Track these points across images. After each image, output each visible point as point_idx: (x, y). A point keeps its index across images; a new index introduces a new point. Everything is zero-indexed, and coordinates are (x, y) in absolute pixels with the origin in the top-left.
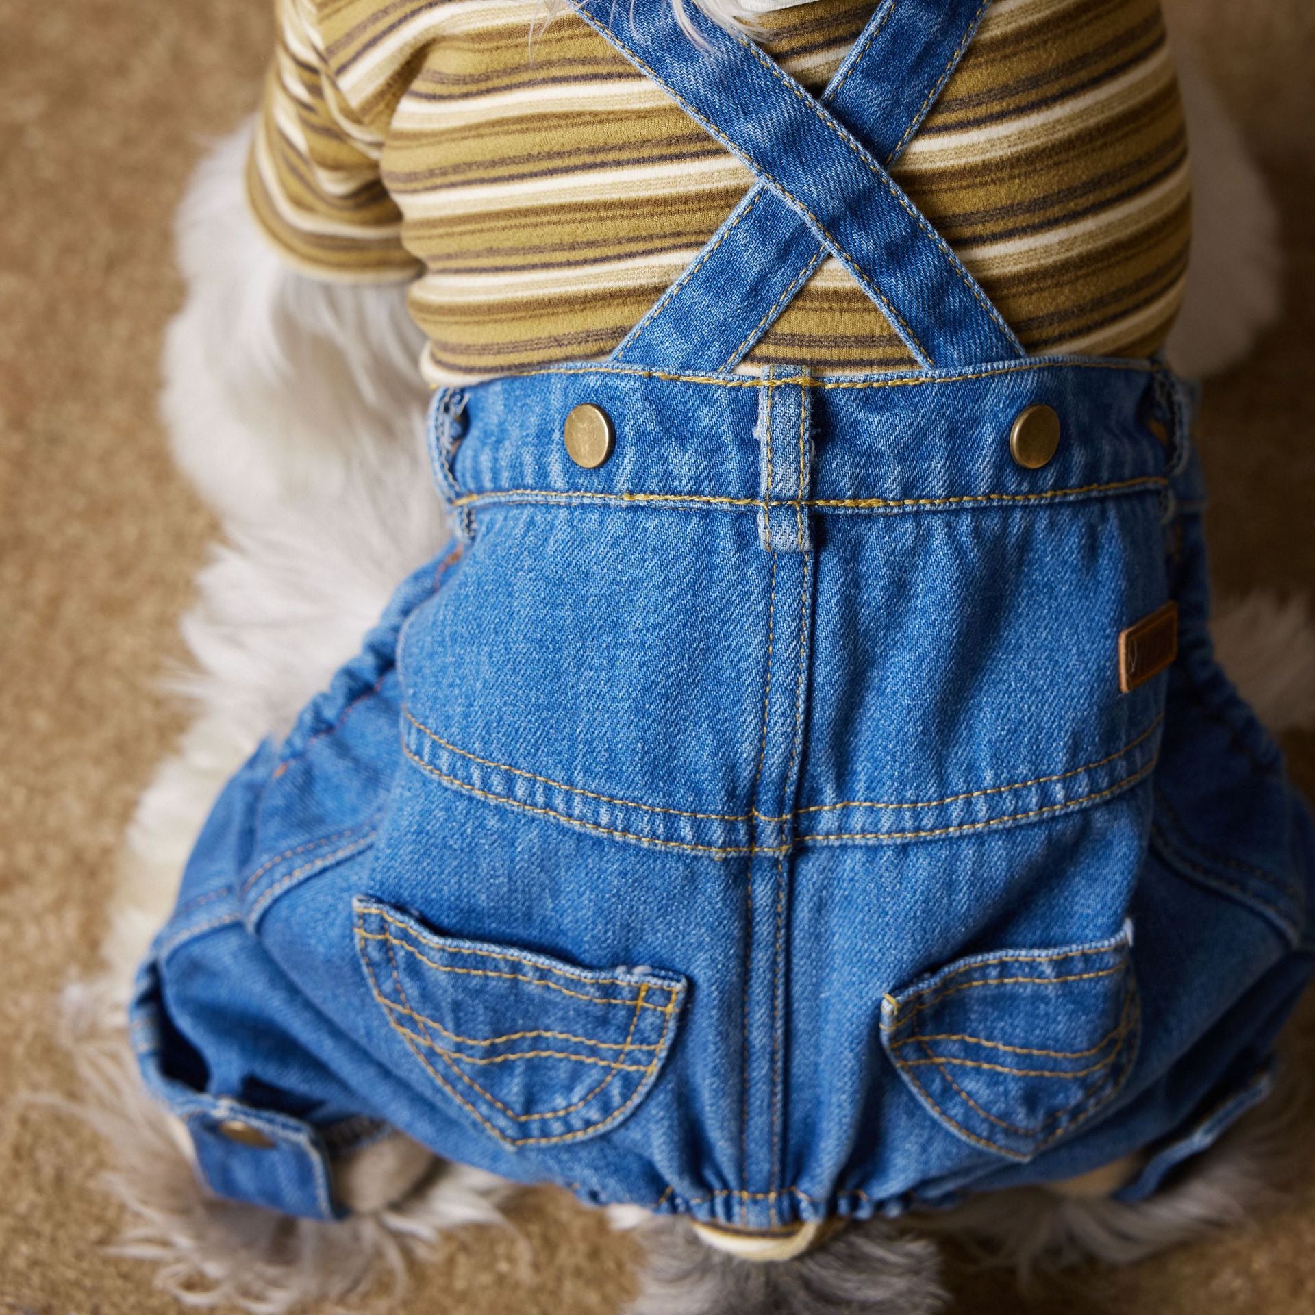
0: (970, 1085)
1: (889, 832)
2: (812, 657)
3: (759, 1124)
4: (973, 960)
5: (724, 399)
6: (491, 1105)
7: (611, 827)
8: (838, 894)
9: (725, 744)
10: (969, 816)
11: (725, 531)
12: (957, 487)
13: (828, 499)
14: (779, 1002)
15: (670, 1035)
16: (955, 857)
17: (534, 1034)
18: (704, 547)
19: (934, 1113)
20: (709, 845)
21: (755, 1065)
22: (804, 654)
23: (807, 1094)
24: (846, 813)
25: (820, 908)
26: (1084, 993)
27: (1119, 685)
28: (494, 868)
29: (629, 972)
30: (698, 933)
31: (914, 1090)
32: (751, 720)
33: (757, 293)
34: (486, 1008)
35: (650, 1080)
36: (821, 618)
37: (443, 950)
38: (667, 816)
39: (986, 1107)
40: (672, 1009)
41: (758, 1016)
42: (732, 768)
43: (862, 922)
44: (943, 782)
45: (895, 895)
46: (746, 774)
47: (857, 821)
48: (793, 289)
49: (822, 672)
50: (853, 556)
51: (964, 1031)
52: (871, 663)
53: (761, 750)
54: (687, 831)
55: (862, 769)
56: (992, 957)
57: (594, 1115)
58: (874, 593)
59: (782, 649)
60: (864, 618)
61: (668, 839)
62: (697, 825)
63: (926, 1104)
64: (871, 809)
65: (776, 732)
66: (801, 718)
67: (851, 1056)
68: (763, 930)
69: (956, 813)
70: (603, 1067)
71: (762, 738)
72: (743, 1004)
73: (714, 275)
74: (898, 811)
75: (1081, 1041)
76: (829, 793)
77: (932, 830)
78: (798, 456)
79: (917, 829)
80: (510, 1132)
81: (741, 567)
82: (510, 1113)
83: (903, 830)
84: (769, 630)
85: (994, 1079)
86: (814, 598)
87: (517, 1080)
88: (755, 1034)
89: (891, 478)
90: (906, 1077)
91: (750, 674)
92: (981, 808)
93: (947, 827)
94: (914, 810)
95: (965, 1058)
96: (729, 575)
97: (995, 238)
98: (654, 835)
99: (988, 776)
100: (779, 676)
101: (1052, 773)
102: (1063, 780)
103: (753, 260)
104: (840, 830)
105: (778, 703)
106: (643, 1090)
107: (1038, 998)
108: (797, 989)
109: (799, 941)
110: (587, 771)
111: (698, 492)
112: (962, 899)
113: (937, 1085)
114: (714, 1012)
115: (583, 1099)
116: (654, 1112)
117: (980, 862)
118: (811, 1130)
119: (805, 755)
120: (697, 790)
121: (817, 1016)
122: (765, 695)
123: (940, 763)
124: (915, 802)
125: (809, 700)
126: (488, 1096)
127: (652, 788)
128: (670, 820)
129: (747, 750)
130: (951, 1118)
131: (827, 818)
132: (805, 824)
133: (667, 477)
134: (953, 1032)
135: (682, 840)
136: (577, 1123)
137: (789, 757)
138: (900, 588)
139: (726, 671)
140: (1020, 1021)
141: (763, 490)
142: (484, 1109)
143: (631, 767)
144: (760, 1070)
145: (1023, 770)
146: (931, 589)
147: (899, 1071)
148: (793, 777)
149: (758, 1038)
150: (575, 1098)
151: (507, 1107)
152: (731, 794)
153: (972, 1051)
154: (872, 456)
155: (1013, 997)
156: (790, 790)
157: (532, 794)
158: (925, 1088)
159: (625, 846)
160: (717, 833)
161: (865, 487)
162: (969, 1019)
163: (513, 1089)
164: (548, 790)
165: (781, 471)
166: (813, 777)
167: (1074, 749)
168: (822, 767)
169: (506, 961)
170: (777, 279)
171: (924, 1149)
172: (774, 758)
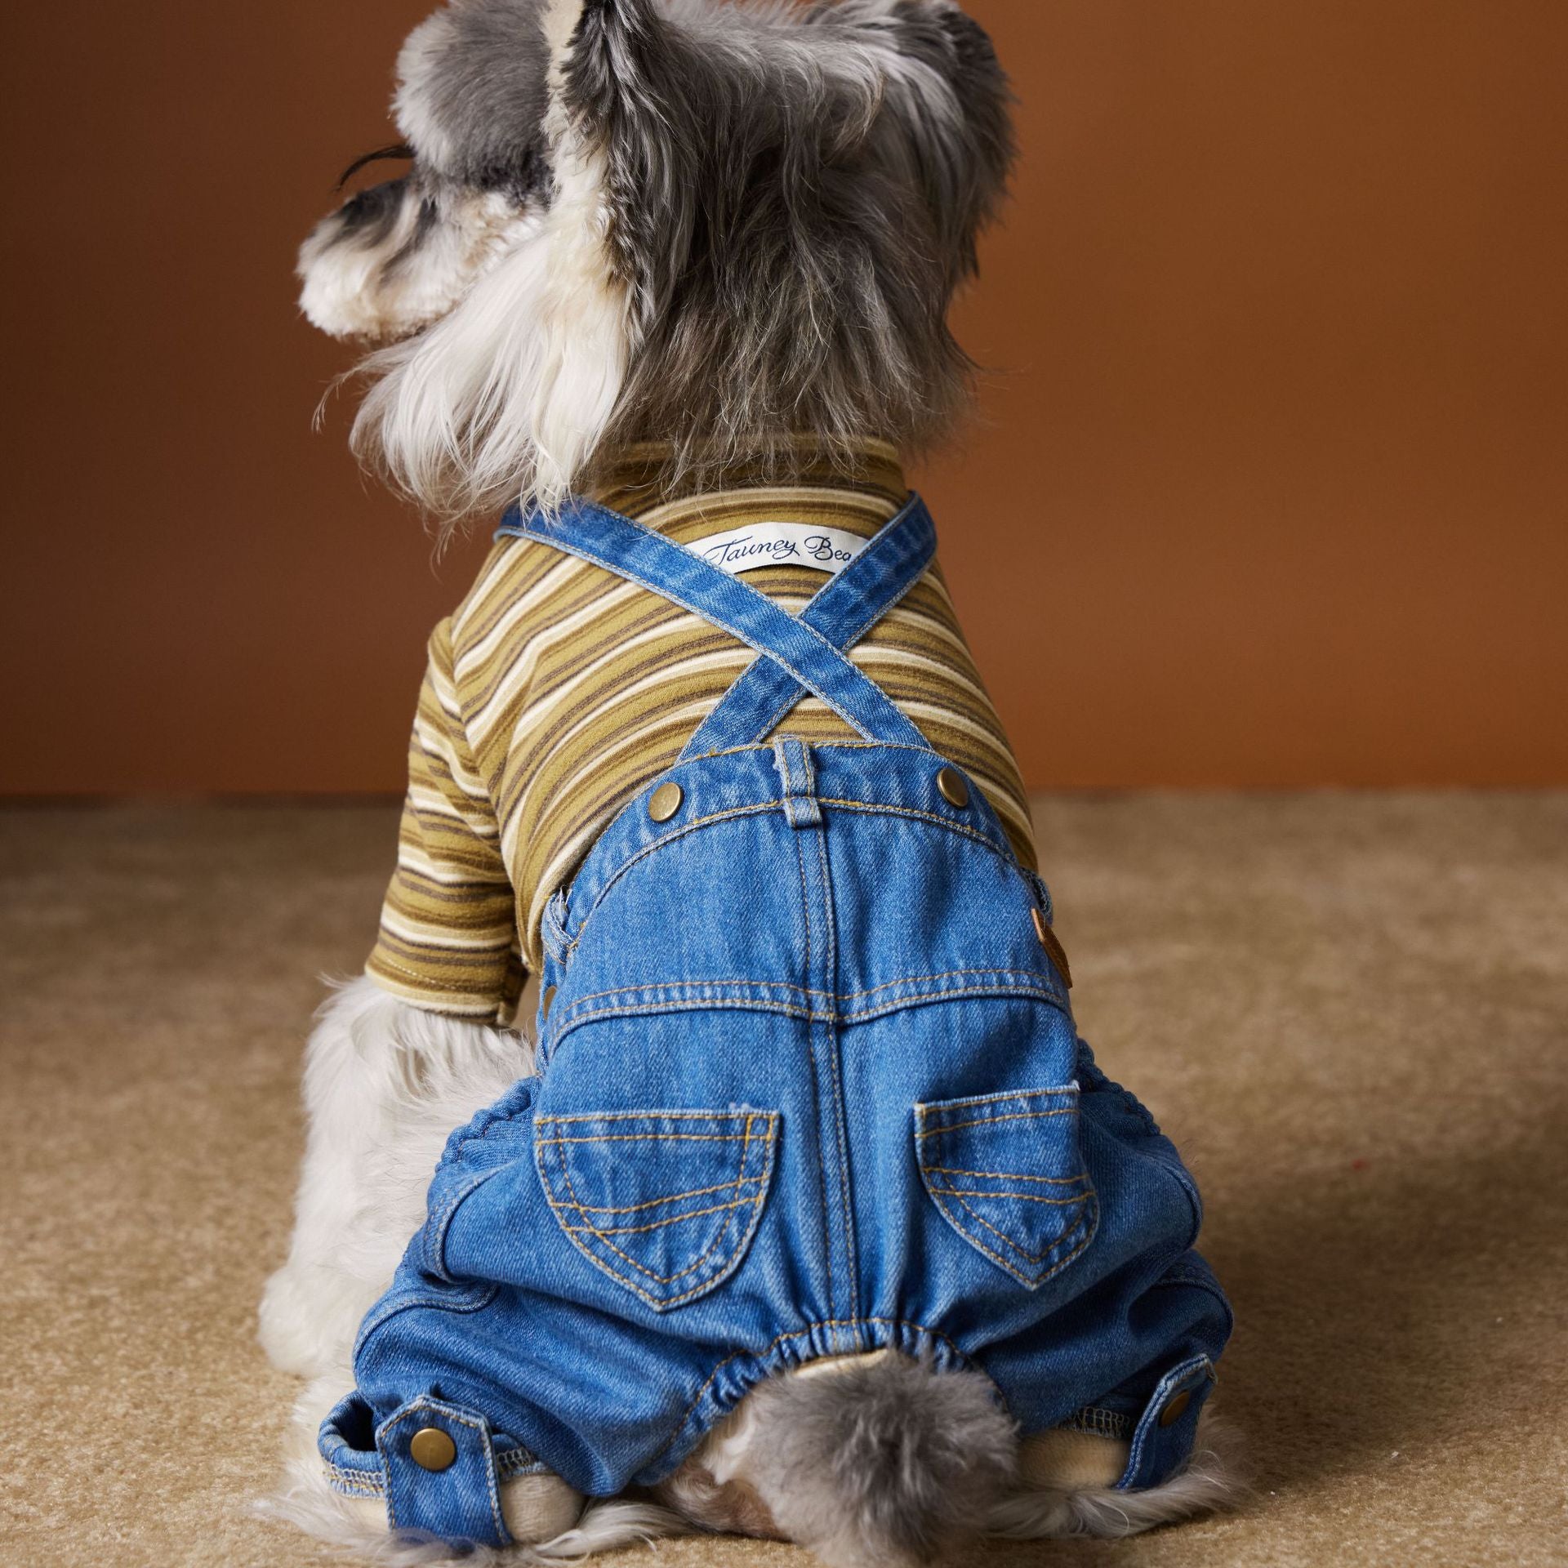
0: (984, 1210)
1: (901, 998)
2: (832, 887)
3: (840, 1246)
4: (971, 1099)
5: (752, 756)
6: (641, 1273)
7: (714, 997)
8: (872, 1057)
9: (783, 941)
10: (952, 985)
11: (763, 824)
12: (909, 801)
13: (828, 798)
14: (842, 1141)
15: (770, 1165)
16: (947, 1013)
17: (670, 1198)
18: (752, 836)
19: (962, 1232)
20: (782, 1002)
21: (831, 1193)
22: (827, 884)
23: (868, 1226)
24: (869, 997)
25: (861, 1068)
26: (1052, 1128)
27: (1037, 937)
28: (634, 1060)
29: (739, 1106)
30: (782, 1073)
31: (944, 1214)
32: (797, 921)
33: (764, 708)
34: (636, 1172)
35: (758, 1212)
36: (835, 866)
37: (602, 1120)
38: (751, 987)
39: (997, 1225)
40: (770, 1136)
41: (828, 1149)
42: (789, 956)
43: (892, 1061)
44: (932, 968)
45: (911, 1038)
46: (799, 960)
47: (878, 999)
48: (786, 708)
49: (840, 897)
50: (849, 834)
51: (973, 1169)
52: (872, 902)
53: (807, 945)
54: (765, 993)
55: (876, 970)
56: (985, 1098)
57: (719, 1259)
58: (866, 856)
59: (812, 881)
60: (863, 870)
61: (753, 999)
62: (772, 991)
63: (956, 1226)
64: (886, 988)
65: (816, 930)
66: (831, 923)
67: (897, 1162)
68: (824, 1080)
69: (943, 984)
70: (723, 1211)
71: (807, 936)
72: (818, 1141)
73: (736, 700)
74: (905, 983)
75: (1056, 1170)
76: (856, 984)
77: (930, 994)
78: (804, 767)
79: (920, 994)
80: (657, 1293)
81: (777, 841)
82: (656, 1277)
83: (910, 996)
84: (801, 873)
85: (999, 1203)
86: (828, 854)
87: (659, 1246)
88: (828, 1164)
89: (866, 788)
90: (937, 1203)
91: (793, 898)
92: (961, 981)
93: (939, 992)
94: (915, 982)
95: (977, 1190)
96: (770, 845)
97: (908, 699)
98: (743, 998)
99: (961, 963)
100: (813, 898)
101: (1003, 968)
102: (1012, 970)
103: (760, 690)
104: (868, 1007)
105: (814, 914)
106: (754, 1221)
107: (1021, 1132)
108: (853, 1135)
109: (850, 1096)
110: (692, 972)
111: (742, 806)
112: (957, 1041)
113: (960, 1213)
114: (799, 1135)
115: (710, 1250)
116: (763, 1243)
117: (965, 1018)
118: (875, 1259)
119: (836, 948)
120: (768, 970)
121: (869, 1159)
122: (805, 911)
123: (928, 957)
124: (915, 977)
125: (834, 912)
126: (639, 1267)
127: (738, 970)
128: (754, 989)
129: (798, 943)
130: (975, 1237)
131: (858, 1001)
132: (842, 1006)
133: (722, 800)
134: (966, 1170)
135: (763, 999)
136: (706, 1271)
137: (826, 950)
138: (882, 856)
139: (777, 900)
140: (1011, 1155)
141: (785, 789)
142: (636, 1277)
143: (722, 959)
144: (834, 1197)
145: (984, 962)
146: (904, 855)
147: (932, 1197)
148: (831, 964)
149: (830, 1167)
150: (704, 1251)
151: (654, 1271)
152: (792, 972)
153: (981, 1184)
154: (851, 778)
155: (1004, 1134)
156: (829, 976)
157: (655, 996)
158: (952, 1212)
159: (724, 1009)
160: (786, 995)
161: (850, 793)
162: (976, 1159)
163: (656, 1256)
164: (667, 991)
165: (794, 775)
166: (844, 972)
167: (1016, 959)
168: (848, 964)
169: (649, 1118)
170: (776, 701)
171: (958, 1265)
172: (817, 949)
